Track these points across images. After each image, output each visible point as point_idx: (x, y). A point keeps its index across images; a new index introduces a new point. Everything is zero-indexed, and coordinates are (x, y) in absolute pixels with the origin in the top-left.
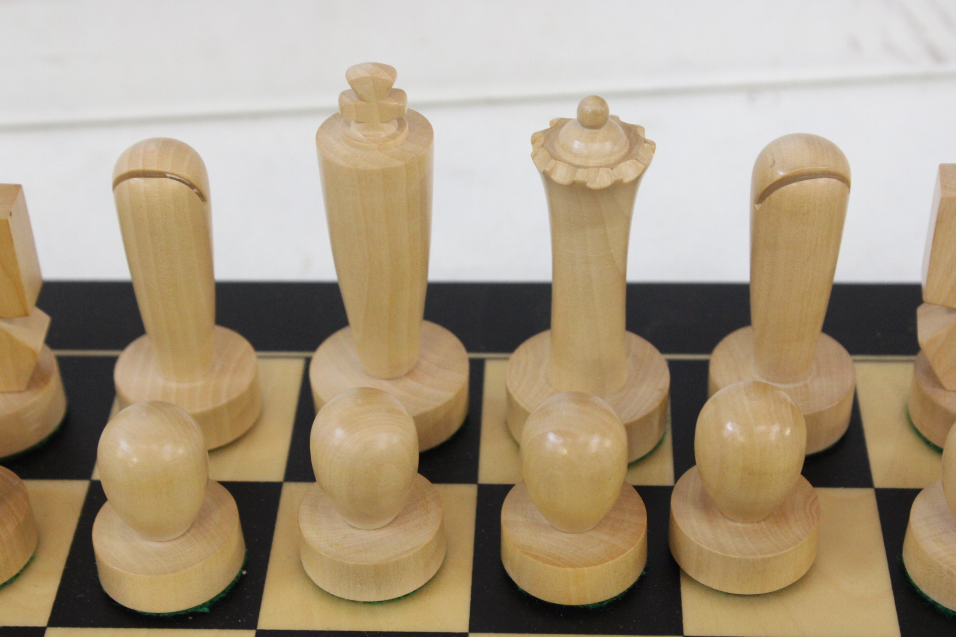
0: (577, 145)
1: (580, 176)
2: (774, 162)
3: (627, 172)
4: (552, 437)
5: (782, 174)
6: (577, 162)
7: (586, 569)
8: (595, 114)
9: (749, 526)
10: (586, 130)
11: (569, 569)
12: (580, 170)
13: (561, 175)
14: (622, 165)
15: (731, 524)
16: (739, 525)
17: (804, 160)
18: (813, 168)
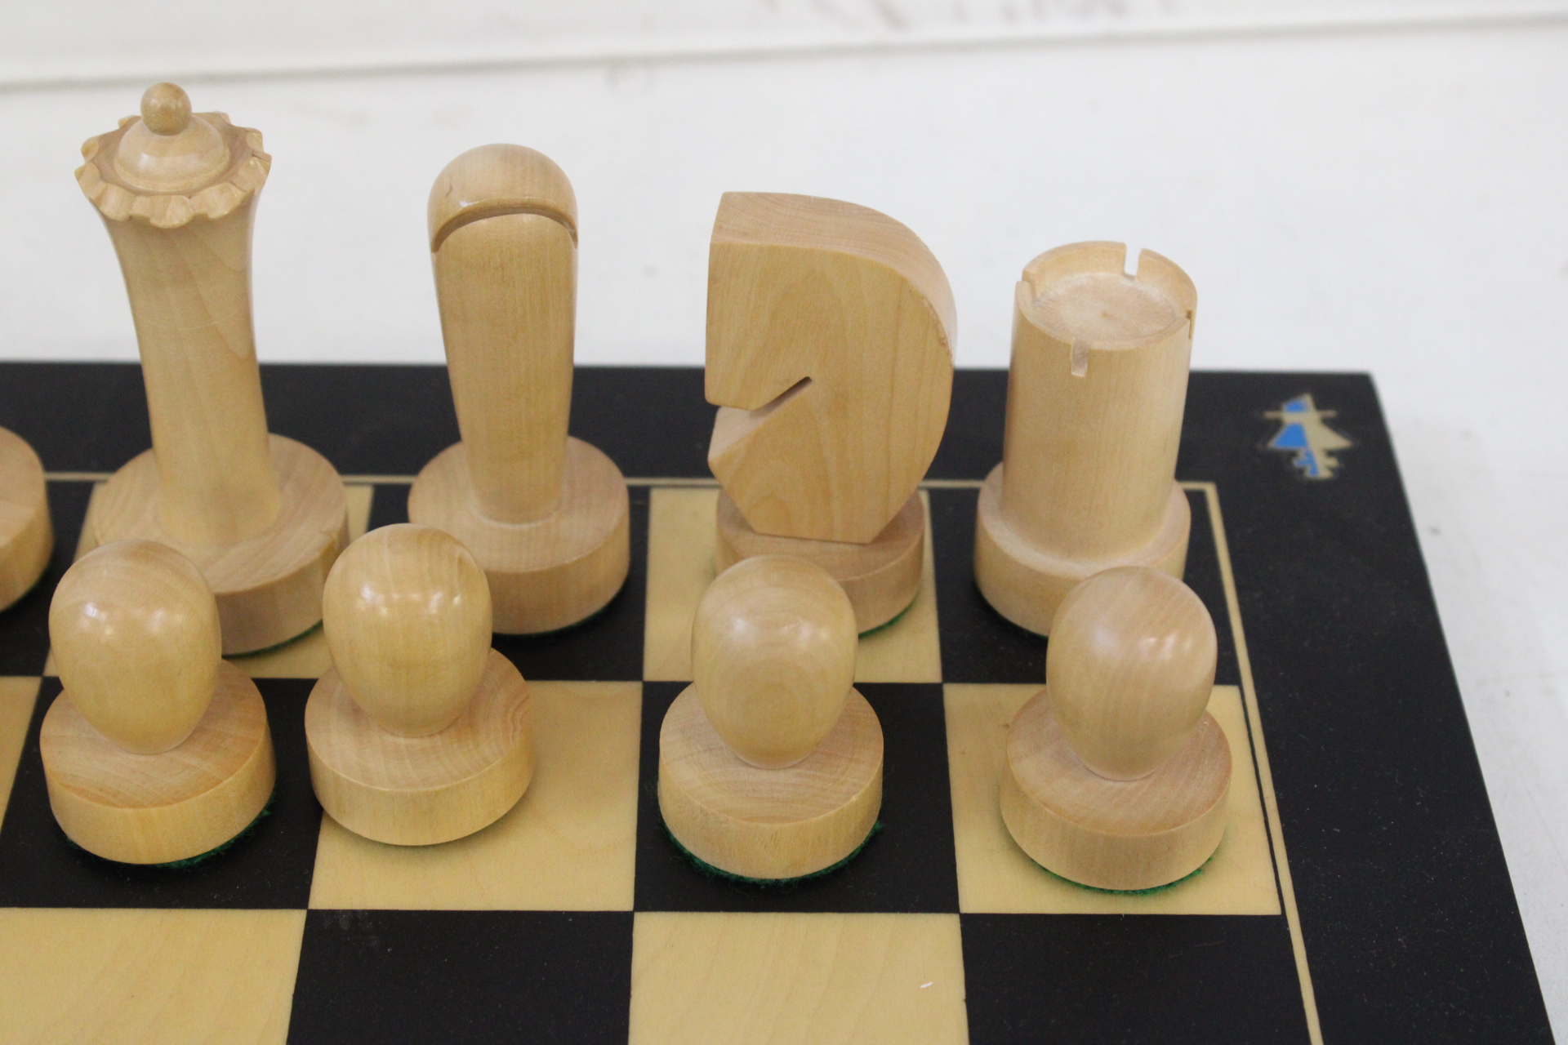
0: (145, 161)
1: (140, 207)
2: (451, 189)
3: (218, 203)
4: (91, 611)
5: (464, 205)
6: (141, 186)
7: (153, 810)
8: (166, 111)
9: (416, 742)
10: (157, 137)
11: (129, 811)
12: (140, 199)
13: (115, 205)
14: (206, 191)
15: (389, 739)
16: (402, 741)
17: (495, 185)
18: (507, 197)
